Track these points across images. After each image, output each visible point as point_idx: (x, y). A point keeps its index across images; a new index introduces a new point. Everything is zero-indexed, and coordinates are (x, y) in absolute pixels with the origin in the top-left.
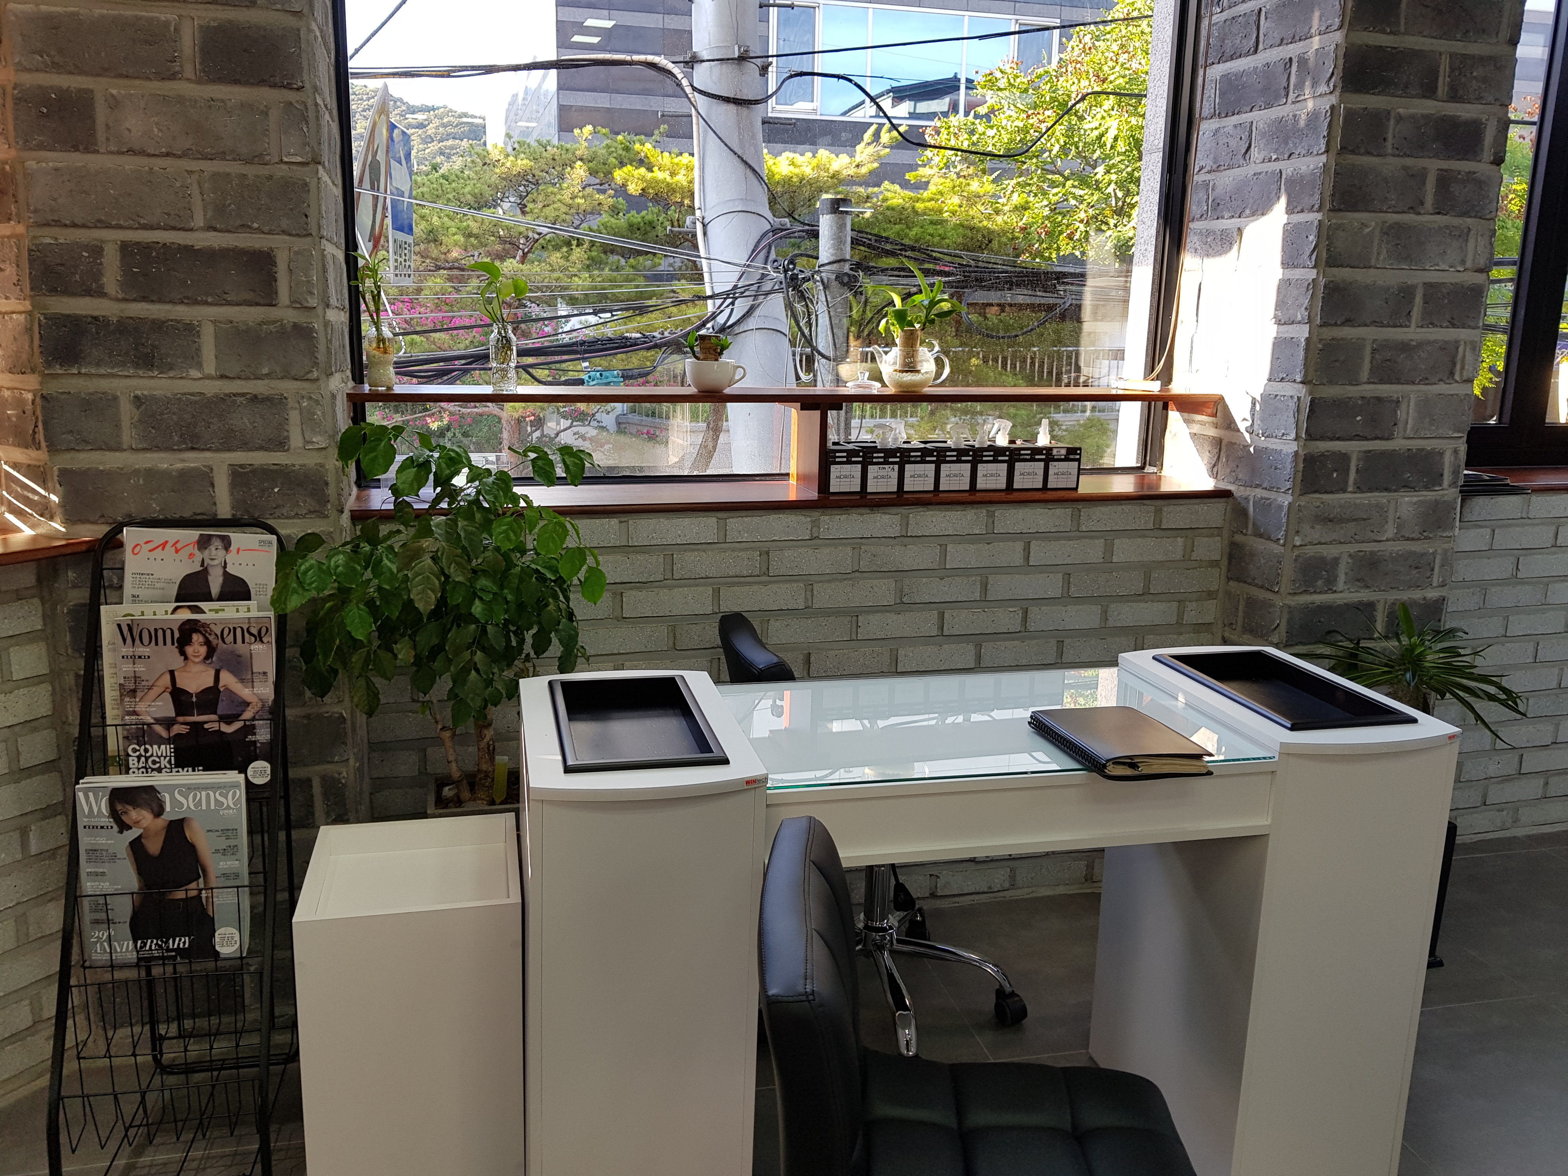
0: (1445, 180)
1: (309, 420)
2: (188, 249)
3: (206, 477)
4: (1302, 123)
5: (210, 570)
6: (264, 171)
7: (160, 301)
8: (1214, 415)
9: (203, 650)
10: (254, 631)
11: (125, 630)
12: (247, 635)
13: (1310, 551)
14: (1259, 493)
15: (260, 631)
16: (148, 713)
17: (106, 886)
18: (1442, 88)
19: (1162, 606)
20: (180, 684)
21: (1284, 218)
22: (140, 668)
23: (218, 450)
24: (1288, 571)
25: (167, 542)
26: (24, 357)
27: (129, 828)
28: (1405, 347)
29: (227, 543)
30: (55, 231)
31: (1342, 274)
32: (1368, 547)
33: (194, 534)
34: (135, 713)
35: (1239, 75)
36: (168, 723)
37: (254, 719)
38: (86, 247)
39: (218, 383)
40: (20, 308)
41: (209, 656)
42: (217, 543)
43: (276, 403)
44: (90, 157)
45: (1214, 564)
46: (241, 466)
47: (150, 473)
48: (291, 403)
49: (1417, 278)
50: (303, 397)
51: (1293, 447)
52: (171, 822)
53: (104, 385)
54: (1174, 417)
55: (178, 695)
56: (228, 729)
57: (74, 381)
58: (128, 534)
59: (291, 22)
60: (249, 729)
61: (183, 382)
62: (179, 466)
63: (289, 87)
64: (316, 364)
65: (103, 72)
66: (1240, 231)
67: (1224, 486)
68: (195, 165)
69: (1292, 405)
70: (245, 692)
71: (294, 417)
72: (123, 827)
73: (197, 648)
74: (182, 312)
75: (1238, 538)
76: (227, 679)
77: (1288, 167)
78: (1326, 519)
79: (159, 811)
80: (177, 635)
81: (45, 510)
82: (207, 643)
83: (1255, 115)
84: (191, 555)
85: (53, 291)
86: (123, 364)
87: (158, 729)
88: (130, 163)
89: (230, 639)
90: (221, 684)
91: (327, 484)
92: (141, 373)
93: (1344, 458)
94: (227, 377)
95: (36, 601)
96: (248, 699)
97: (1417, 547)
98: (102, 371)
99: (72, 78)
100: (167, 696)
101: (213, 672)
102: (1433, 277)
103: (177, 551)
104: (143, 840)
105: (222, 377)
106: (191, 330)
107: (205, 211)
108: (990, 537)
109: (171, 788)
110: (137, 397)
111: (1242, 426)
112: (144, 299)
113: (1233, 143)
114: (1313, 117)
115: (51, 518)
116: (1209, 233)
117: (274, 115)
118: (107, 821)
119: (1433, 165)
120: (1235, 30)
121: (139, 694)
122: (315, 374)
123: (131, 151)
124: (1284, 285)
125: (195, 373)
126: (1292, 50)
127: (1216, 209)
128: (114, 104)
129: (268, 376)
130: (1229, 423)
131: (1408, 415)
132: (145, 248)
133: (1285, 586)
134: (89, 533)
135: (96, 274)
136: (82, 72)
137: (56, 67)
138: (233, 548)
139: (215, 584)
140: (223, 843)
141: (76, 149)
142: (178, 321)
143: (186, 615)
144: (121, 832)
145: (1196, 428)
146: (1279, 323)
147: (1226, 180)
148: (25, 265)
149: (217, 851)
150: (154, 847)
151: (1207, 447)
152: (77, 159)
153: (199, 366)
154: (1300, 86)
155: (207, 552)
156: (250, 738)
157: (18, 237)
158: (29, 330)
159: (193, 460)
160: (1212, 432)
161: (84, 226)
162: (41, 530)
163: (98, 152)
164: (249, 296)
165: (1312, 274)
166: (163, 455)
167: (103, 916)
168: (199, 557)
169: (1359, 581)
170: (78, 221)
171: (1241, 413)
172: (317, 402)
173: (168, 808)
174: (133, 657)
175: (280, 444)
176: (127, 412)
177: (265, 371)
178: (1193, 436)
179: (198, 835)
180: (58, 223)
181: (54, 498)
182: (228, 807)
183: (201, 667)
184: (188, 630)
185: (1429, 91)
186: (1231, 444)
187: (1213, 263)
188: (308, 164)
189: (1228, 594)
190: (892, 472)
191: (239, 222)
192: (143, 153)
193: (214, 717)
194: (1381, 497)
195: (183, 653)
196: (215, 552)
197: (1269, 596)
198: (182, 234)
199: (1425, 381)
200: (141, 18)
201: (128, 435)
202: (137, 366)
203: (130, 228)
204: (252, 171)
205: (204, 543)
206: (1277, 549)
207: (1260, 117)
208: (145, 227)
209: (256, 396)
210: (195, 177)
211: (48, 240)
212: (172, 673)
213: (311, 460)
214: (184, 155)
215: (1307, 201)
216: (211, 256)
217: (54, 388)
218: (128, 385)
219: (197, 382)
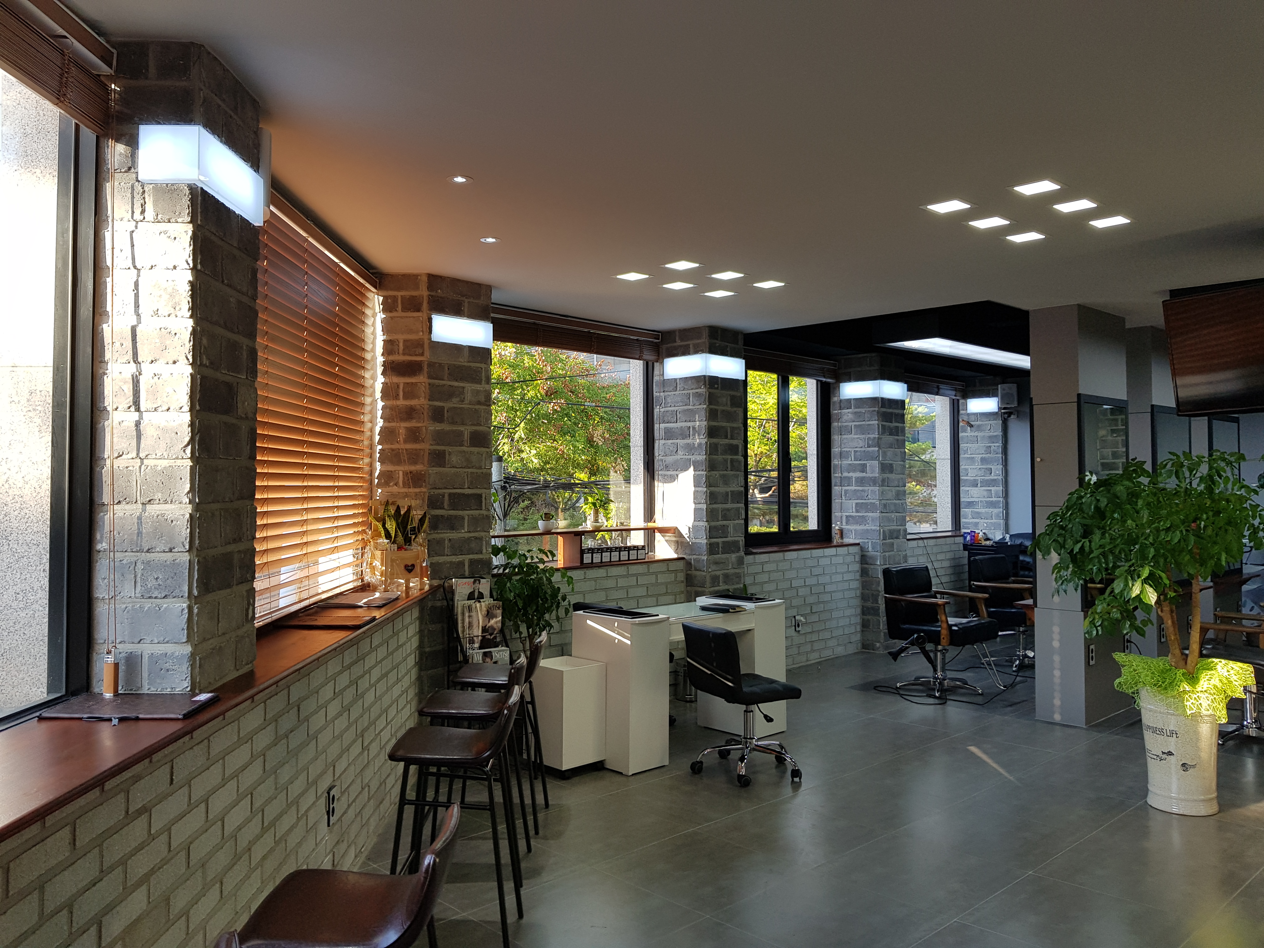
0: (732, 460)
1: (488, 544)
2: (463, 494)
3: (463, 563)
4: (696, 446)
5: (476, 591)
6: (481, 471)
7: (456, 510)
8: (675, 533)
9: (486, 613)
13: (713, 573)
14: (695, 557)
16: (473, 634)
18: (729, 436)
19: (671, 597)
20: (481, 624)
21: (693, 473)
23: (466, 555)
24: (708, 579)
25: (461, 583)
28: (728, 510)
29: (480, 582)
30: (434, 491)
31: (712, 489)
32: (726, 571)
33: (472, 580)
34: (469, 634)
35: (671, 429)
36: (478, 636)
37: (497, 634)
38: (441, 495)
39: (468, 534)
40: (421, 513)
41: (487, 615)
42: (477, 582)
43: (481, 540)
44: (444, 469)
45: (682, 582)
46: (471, 559)
47: (451, 563)
48: (484, 539)
49: (729, 489)
50: (487, 538)
51: (706, 541)
53: (442, 536)
54: (658, 535)
55: (481, 627)
56: (490, 637)
60: (495, 638)
61: (460, 534)
62: (457, 560)
63: (487, 447)
65: (449, 444)
66: (677, 475)
67: (680, 556)
68: (466, 470)
69: (704, 528)
71: (484, 543)
74: (460, 513)
75: (689, 572)
76: (492, 622)
77: (693, 458)
78: (716, 563)
79: (492, 659)
82: (487, 611)
83: (678, 441)
84: (471, 586)
85: (433, 508)
86: (447, 529)
87: (475, 638)
88: (453, 470)
90: (490, 623)
92: (451, 532)
93: (718, 544)
96: (496, 628)
97: (737, 571)
98: (442, 532)
99: (442, 447)
100: (478, 627)
101: (488, 620)
102: (732, 489)
103: (465, 585)
105: (469, 532)
106: (463, 518)
107: (468, 483)
108: (628, 576)
110: (449, 539)
111: (686, 536)
112: (454, 510)
113: (671, 449)
114: (700, 444)
116: (665, 475)
117: (484, 455)
119: (729, 457)
120: (668, 414)
123: (453, 467)
124: (695, 493)
125: (463, 531)
126: (690, 424)
127: (667, 468)
128: (450, 454)
129: (479, 531)
130: (681, 535)
131: (731, 530)
132: (454, 494)
133: (708, 584)
135: (443, 503)
136: (444, 445)
137: (438, 444)
139: (476, 595)
141: (441, 467)
142: (460, 516)
145: (667, 538)
146: (695, 503)
147: (670, 459)
148: (427, 500)
151: (673, 544)
152: (441, 470)
153: (464, 529)
154: (694, 435)
155: (475, 585)
156: (495, 640)
157: (425, 492)
159: (460, 558)
160: (674, 539)
161: (441, 489)
163: (445, 467)
164: (476, 507)
165: (705, 489)
168: (473, 586)
169: (725, 582)
170: (440, 487)
171: (685, 532)
173: (494, 658)
175: (481, 552)
176: (447, 544)
178: (667, 541)
180: (436, 488)
183: (485, 618)
185: (726, 437)
186: (682, 542)
187: (667, 485)
189: (688, 592)
190: (599, 555)
191: (471, 485)
192: (455, 467)
193: (488, 634)
194: (727, 555)
195: (481, 614)
196: (477, 584)
197: (703, 589)
198: (462, 490)
199: (734, 520)
200: (456, 430)
201: (447, 551)
202: (450, 530)
203: (451, 489)
204: (479, 471)
205: (474, 582)
206: (705, 574)
207: (681, 442)
208: (454, 488)
209: (476, 538)
210: (466, 474)
211: (433, 493)
212: (479, 620)
213: (488, 556)
214: (464, 467)
215: (701, 468)
216: (468, 496)
217: (431, 537)
218: (448, 535)
219: (463, 534)
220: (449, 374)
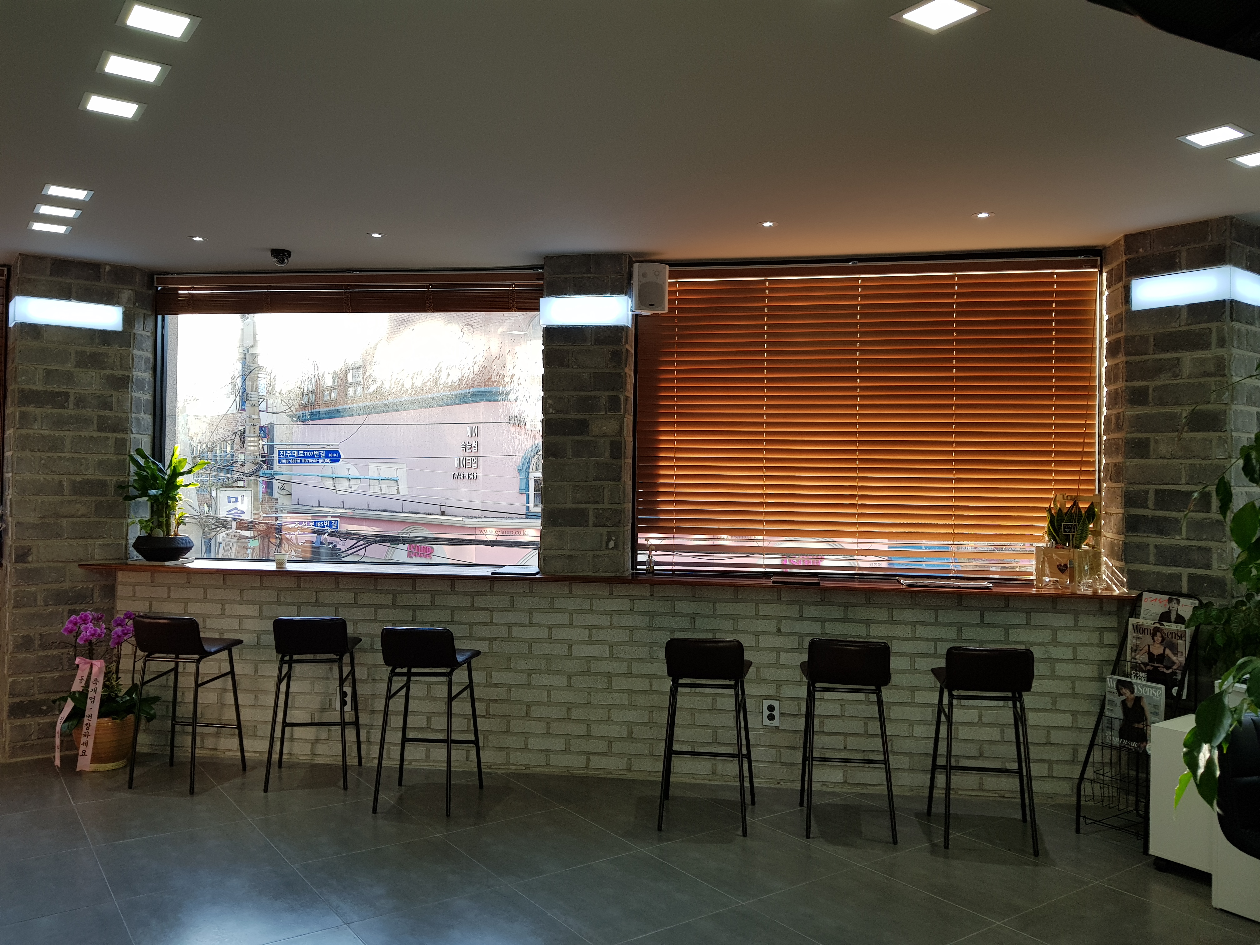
1: (1221, 558)
2: (1179, 492)
3: (1179, 577)
5: (1172, 612)
6: (1210, 462)
7: (1167, 510)
9: (1160, 639)
10: (1179, 635)
11: (1135, 627)
12: (1176, 636)
15: (1181, 635)
16: (1140, 660)
17: (1112, 715)
20: (1151, 651)
22: (1139, 642)
23: (1184, 567)
25: (1157, 599)
26: (1121, 529)
27: (1122, 695)
29: (1178, 602)
30: (1134, 486)
33: (1167, 597)
34: (1135, 659)
36: (1146, 664)
37: (1176, 669)
38: (1143, 491)
39: (1186, 541)
40: (1121, 512)
41: (1162, 642)
42: (1175, 601)
43: (1208, 550)
44: (1148, 460)
46: (1192, 574)
47: (1158, 573)
48: (1214, 550)
50: (1218, 548)
52: (1136, 697)
53: (1145, 540)
55: (1150, 654)
56: (1165, 671)
57: (1136, 538)
58: (1146, 595)
59: (1223, 407)
60: (1173, 673)
61: (1173, 540)
62: (1169, 572)
63: (1220, 431)
64: (1225, 536)
65: (1154, 431)
68: (1183, 461)
70: (1174, 658)
71: (1215, 556)
72: (1120, 694)
73: (1158, 638)
74: (1174, 514)
76: (1168, 652)
79: (1132, 692)
80: (1152, 632)
81: (1122, 584)
82: (1162, 636)
84: (1165, 605)
85: (1131, 506)
86: (1152, 533)
87: (1142, 666)
88: (1160, 462)
89: (1170, 636)
90: (1166, 653)
91: (1226, 584)
92: (1158, 536)
94: (1189, 539)
95: (1116, 617)
96: (1175, 661)
98: (1145, 535)
99: (1144, 434)
100: (1146, 654)
101: (1163, 648)
103: (1160, 603)
104: (1127, 701)
105: (1187, 539)
106: (1177, 521)
107: (1186, 477)
109: (1138, 684)
110: (1156, 545)
112: (1161, 509)
115: (1124, 587)
117: (1215, 442)
118: (1115, 691)
121: (1137, 652)
122: (1224, 540)
123: (1162, 458)
125: (1177, 537)
128: (1156, 442)
129: (1206, 539)
132: (1164, 491)
134: (1134, 594)
135: (1146, 500)
136: (1146, 432)
137: (1139, 431)
138: (1181, 604)
139: (1173, 617)
140: (1153, 710)
141: (1142, 458)
142: (1173, 518)
143: (1157, 625)
144: (1119, 696)
148: (1123, 497)
149: (1151, 713)
150: (1130, 704)
152: (1143, 461)
153: (1180, 534)
155: (1171, 604)
156: (1174, 677)
157: (1122, 488)
158: (1123, 520)
159: (1174, 570)
161: (1143, 484)
162: (1121, 591)
163: (1149, 458)
164: (1199, 509)
166: (1164, 567)
167: (1110, 726)
168: (1168, 606)
170: (1141, 482)
172: (1224, 551)
173: (1136, 692)
174: (1136, 637)
175: (1208, 566)
176: (1152, 550)
177: (1204, 537)
179: (1145, 704)
180: (1135, 483)
181: (1125, 580)
182: (1156, 697)
183: (1158, 645)
184: (1157, 630)
188: (1226, 459)
191: (1198, 481)
192: (1165, 458)
193: (1162, 666)
195: (1153, 639)
196: (1174, 604)
198: (1176, 486)
200: (1168, 412)
201: (1152, 559)
202: (1157, 534)
203: (1159, 484)
204: (1204, 462)
205: (1170, 601)
208: (1164, 484)
209: (1200, 547)
210: (1183, 465)
211: (1131, 489)
212: (1149, 646)
213: (1220, 574)
214: (1180, 458)
217: (1130, 540)
218: (1153, 540)
219: (1179, 540)
220: (1155, 345)
